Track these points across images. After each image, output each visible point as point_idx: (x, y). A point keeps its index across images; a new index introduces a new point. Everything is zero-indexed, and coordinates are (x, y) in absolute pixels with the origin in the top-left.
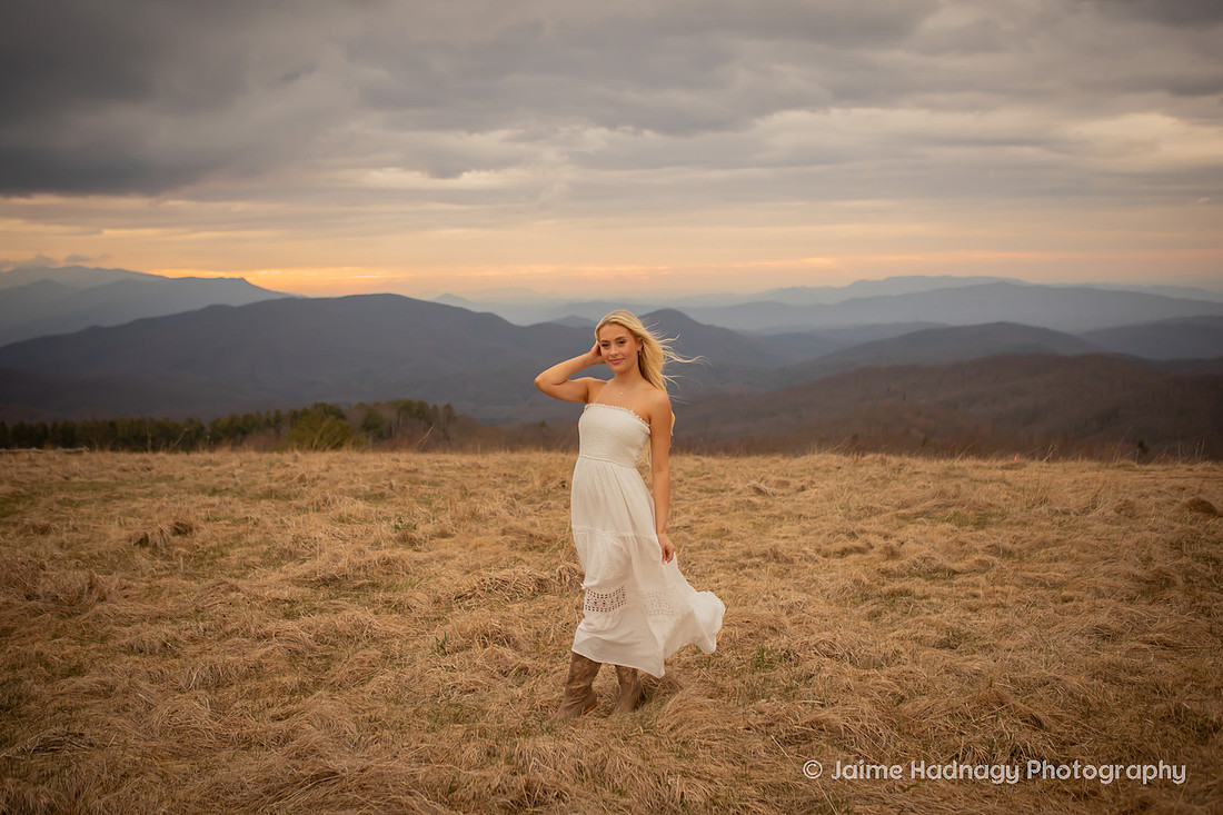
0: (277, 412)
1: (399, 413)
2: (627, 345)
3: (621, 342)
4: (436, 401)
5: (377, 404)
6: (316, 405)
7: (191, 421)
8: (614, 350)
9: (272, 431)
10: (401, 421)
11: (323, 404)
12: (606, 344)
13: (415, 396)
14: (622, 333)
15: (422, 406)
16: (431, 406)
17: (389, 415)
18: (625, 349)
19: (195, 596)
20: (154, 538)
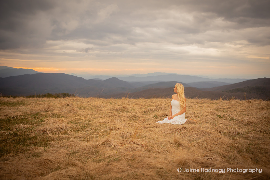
19: (94, 112)
20: (69, 105)
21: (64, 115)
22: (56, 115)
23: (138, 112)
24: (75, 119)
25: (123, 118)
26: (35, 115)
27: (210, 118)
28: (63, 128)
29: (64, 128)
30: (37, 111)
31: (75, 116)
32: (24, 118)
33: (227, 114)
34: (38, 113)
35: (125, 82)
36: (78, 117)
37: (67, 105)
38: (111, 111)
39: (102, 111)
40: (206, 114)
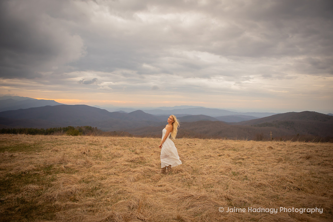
0: (60, 128)
4: (93, 126)
5: (82, 127)
6: (69, 126)
7: (42, 129)
9: (59, 132)
10: (86, 130)
11: (70, 126)
13: (89, 125)
15: (91, 127)
17: (84, 129)
19: (109, 164)
20: (86, 152)
21: (78, 169)
22: (70, 170)
23: (154, 165)
24: (88, 176)
25: (137, 174)
26: (48, 169)
27: (223, 177)
28: (72, 192)
29: (74, 192)
30: (52, 163)
31: (89, 171)
32: (36, 174)
33: (242, 171)
34: (51, 166)
35: (150, 115)
36: (91, 174)
37: (84, 153)
38: (127, 163)
39: (117, 164)
40: (221, 170)
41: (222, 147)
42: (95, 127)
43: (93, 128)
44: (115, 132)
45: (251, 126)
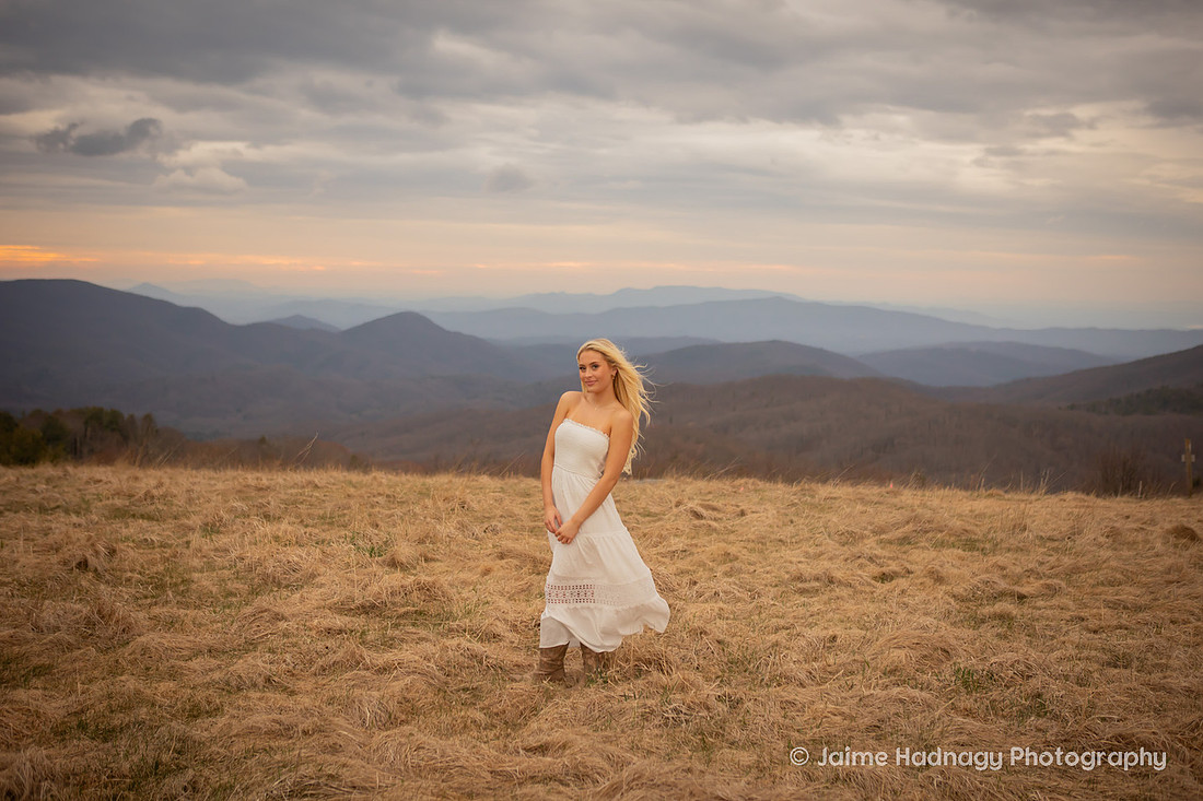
1: (86, 423)
2: (600, 369)
3: (595, 366)
4: (131, 410)
8: (589, 373)
10: (89, 433)
12: (583, 368)
14: (597, 358)
15: (115, 415)
16: (126, 416)
17: (73, 426)
18: (598, 372)
19: (235, 626)
20: (93, 561)
21: (44, 661)
23: (500, 628)
24: (110, 696)
25: (401, 684)
27: (901, 701)
28: (17, 791)
29: (27, 792)
31: (115, 670)
33: (1012, 666)
35: (475, 344)
36: (129, 683)
37: (79, 564)
38: (339, 621)
39: (283, 625)
40: (893, 661)
41: (896, 526)
42: (139, 414)
43: (132, 417)
44: (263, 440)
45: (1072, 407)
